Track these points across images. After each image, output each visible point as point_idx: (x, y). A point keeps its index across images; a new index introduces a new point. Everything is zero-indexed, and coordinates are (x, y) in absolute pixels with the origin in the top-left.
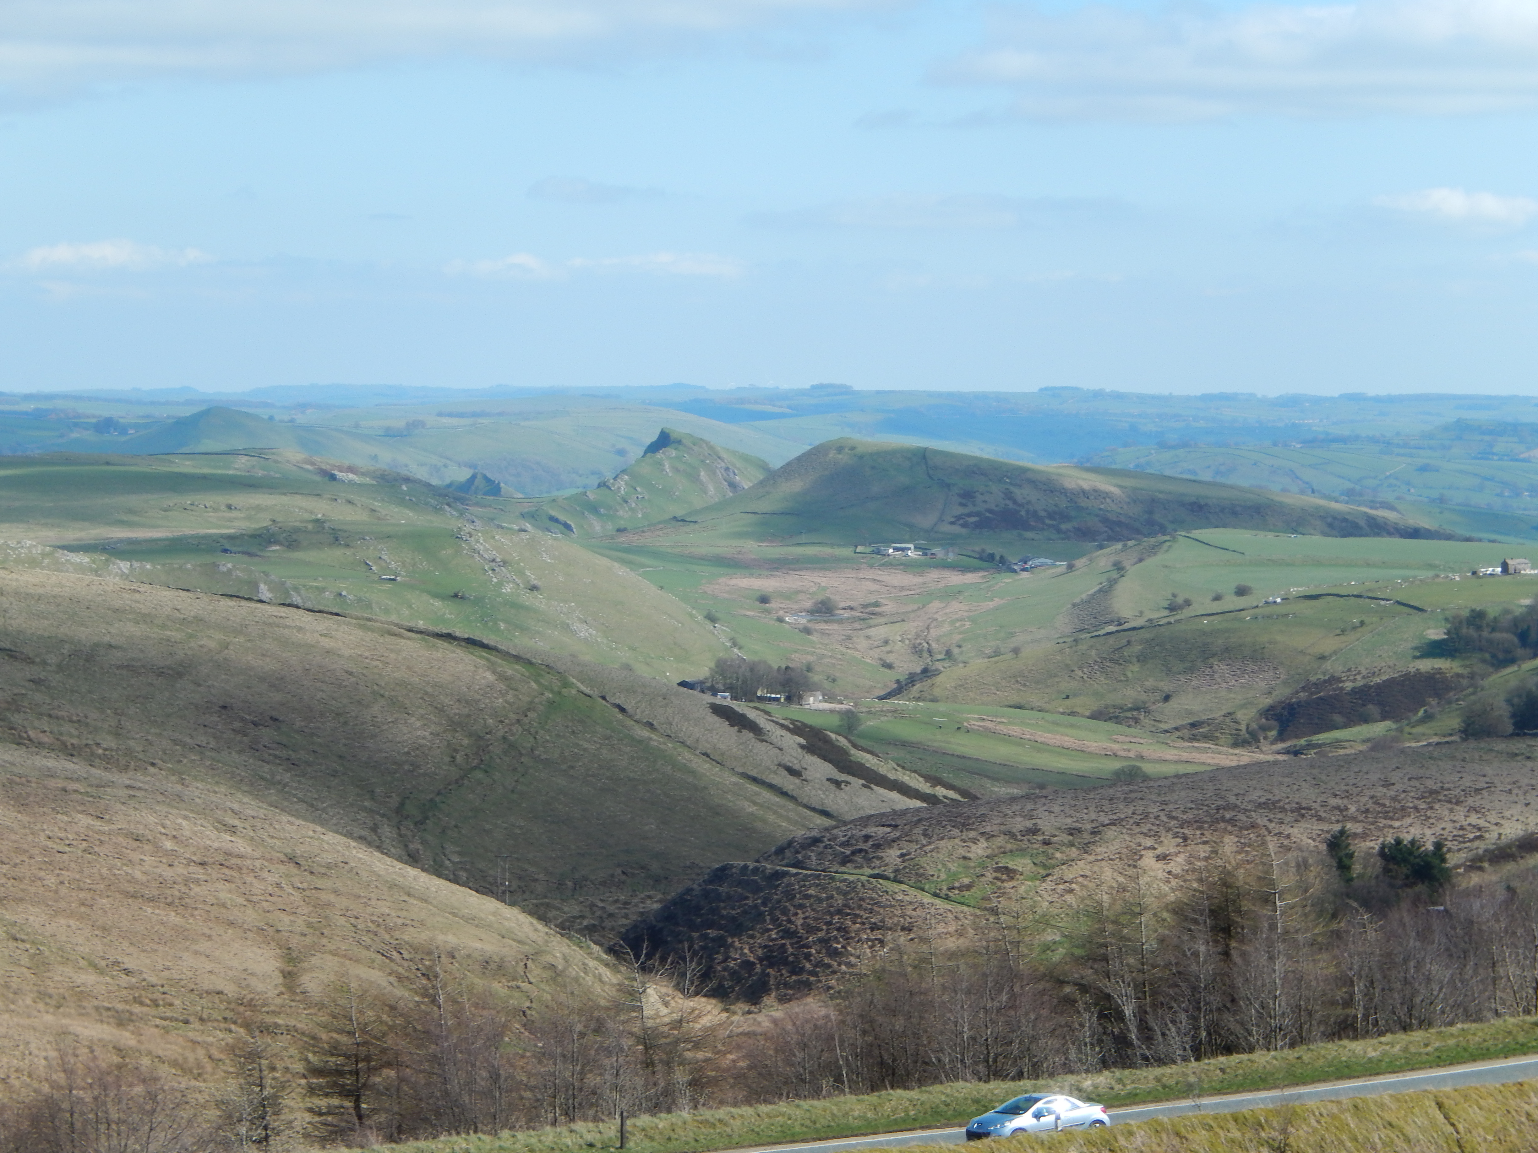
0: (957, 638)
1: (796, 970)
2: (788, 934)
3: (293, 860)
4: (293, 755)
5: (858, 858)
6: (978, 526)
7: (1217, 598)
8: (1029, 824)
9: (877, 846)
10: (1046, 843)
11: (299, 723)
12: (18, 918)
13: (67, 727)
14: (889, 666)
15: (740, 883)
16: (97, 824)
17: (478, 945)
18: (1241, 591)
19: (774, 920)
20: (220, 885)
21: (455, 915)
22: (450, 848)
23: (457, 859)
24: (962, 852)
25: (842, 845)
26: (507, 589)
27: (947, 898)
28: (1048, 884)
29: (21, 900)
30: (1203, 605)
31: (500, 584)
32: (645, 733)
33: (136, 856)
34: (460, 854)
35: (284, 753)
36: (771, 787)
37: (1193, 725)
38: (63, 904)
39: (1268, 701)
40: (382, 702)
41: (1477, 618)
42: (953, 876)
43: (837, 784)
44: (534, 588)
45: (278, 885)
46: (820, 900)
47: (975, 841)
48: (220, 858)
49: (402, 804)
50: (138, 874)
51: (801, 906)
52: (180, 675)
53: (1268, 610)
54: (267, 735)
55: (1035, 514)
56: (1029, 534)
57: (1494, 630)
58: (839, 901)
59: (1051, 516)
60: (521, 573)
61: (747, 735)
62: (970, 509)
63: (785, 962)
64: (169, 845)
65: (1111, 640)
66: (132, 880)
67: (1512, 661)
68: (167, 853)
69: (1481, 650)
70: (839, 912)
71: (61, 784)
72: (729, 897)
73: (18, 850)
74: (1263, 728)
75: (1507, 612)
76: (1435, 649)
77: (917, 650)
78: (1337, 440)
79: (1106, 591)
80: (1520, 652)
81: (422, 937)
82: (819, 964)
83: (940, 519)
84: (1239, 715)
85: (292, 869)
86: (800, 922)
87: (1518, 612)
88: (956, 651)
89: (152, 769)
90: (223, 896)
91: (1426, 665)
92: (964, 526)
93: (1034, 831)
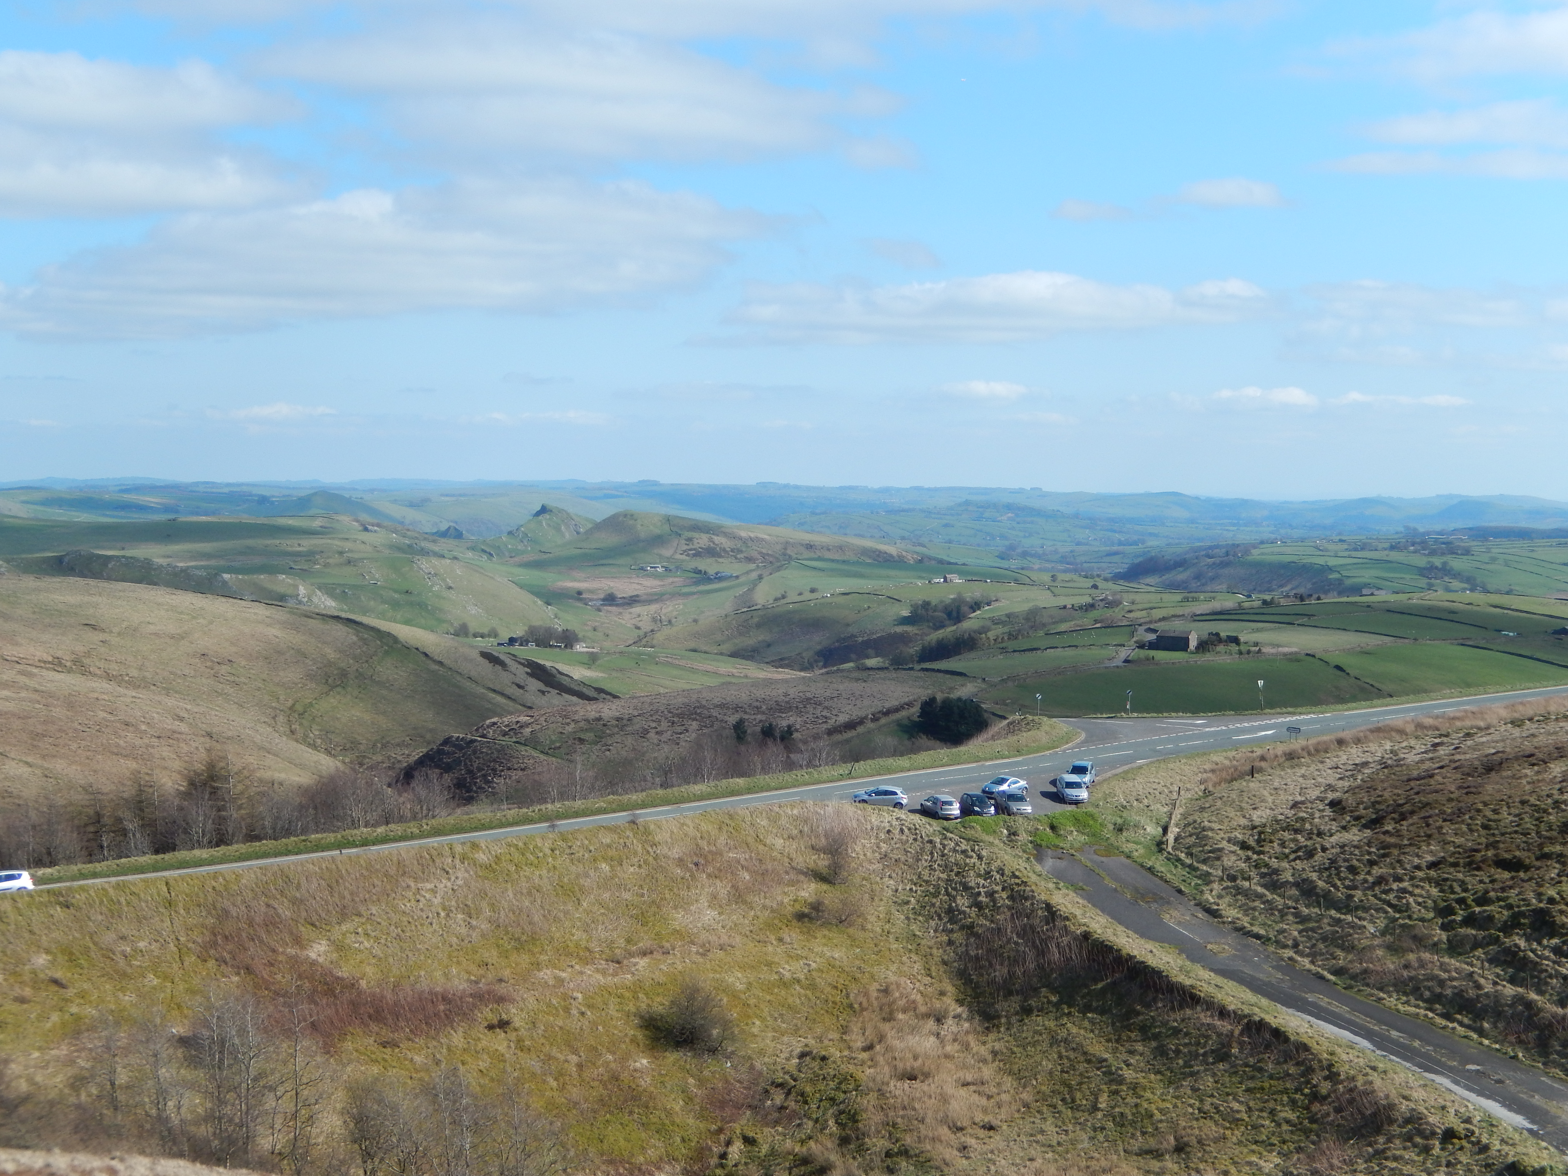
0: (675, 613)
1: (469, 790)
2: (470, 772)
3: (210, 735)
4: (237, 679)
5: (512, 733)
6: (694, 555)
7: (800, 594)
8: (597, 715)
9: (521, 727)
10: (604, 725)
11: (243, 663)
12: (51, 766)
13: (114, 666)
14: (638, 628)
15: (455, 746)
16: (109, 717)
17: (297, 779)
18: (813, 591)
19: (466, 764)
20: (165, 748)
21: (290, 763)
22: (315, 727)
23: (317, 733)
24: (560, 730)
25: (506, 726)
26: (436, 588)
27: (547, 754)
28: (598, 747)
29: (54, 756)
30: (793, 597)
31: (432, 586)
32: (437, 667)
33: (123, 734)
34: (320, 730)
35: (232, 678)
36: (502, 694)
37: (781, 659)
38: (77, 759)
39: (819, 647)
40: (292, 652)
41: (926, 605)
42: (553, 742)
43: (543, 693)
44: (450, 588)
45: (197, 748)
46: (487, 754)
47: (568, 724)
48: (169, 734)
49: (294, 705)
50: (122, 743)
51: (478, 758)
52: (183, 638)
53: (823, 601)
54: (224, 669)
55: (724, 550)
56: (720, 560)
57: (935, 611)
58: (495, 755)
59: (732, 551)
60: (444, 580)
61: (499, 668)
62: (691, 546)
63: (464, 786)
64: (143, 727)
65: (744, 616)
66: (118, 746)
67: (943, 626)
68: (142, 732)
69: (928, 621)
70: (494, 761)
71: (96, 695)
72: (448, 753)
73: (60, 730)
74: (816, 661)
75: (942, 602)
76: (905, 621)
77: (654, 620)
78: (903, 511)
79: (751, 590)
80: (947, 622)
81: (267, 775)
82: (480, 788)
83: (675, 552)
84: (804, 655)
85: (208, 739)
86: (475, 765)
87: (948, 601)
88: (674, 620)
89: (153, 687)
90: (165, 754)
91: (899, 629)
92: (688, 555)
93: (599, 719)
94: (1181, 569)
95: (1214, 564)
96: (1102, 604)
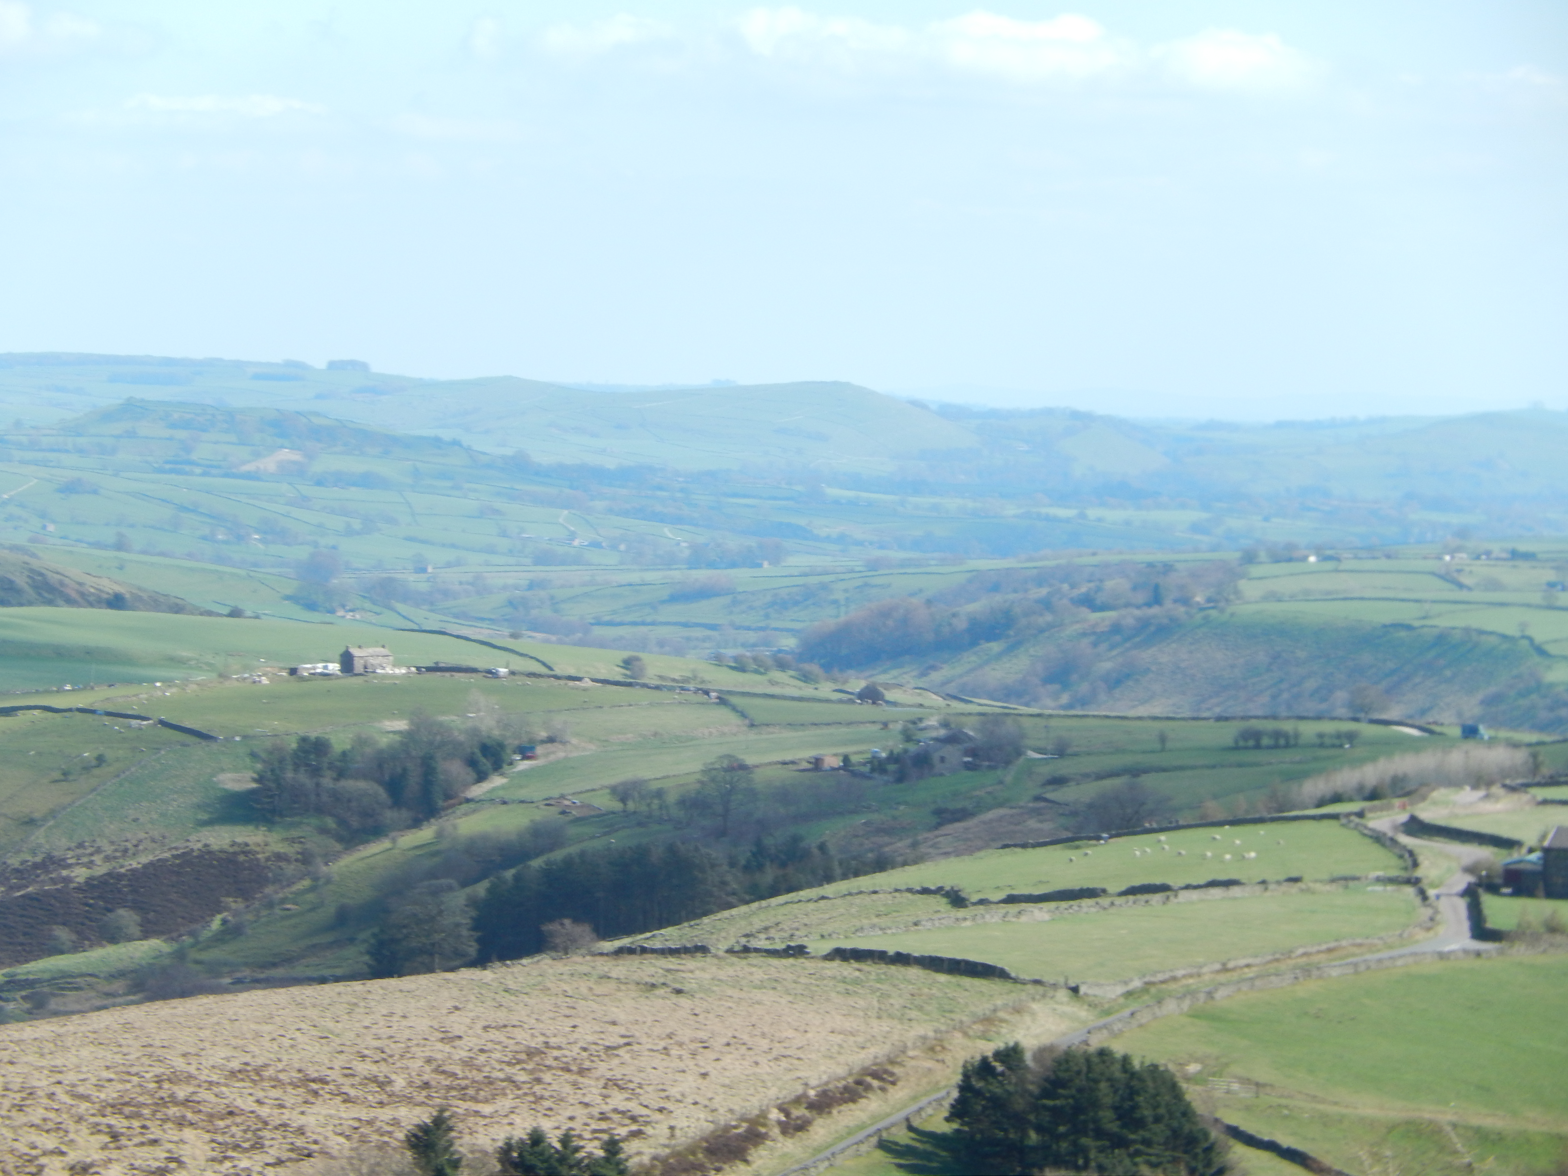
41: (311, 752)
57: (341, 774)
67: (376, 831)
69: (320, 810)
75: (361, 742)
76: (236, 808)
91: (219, 838)
94: (995, 647)
95: (1116, 629)
96: (953, 754)
